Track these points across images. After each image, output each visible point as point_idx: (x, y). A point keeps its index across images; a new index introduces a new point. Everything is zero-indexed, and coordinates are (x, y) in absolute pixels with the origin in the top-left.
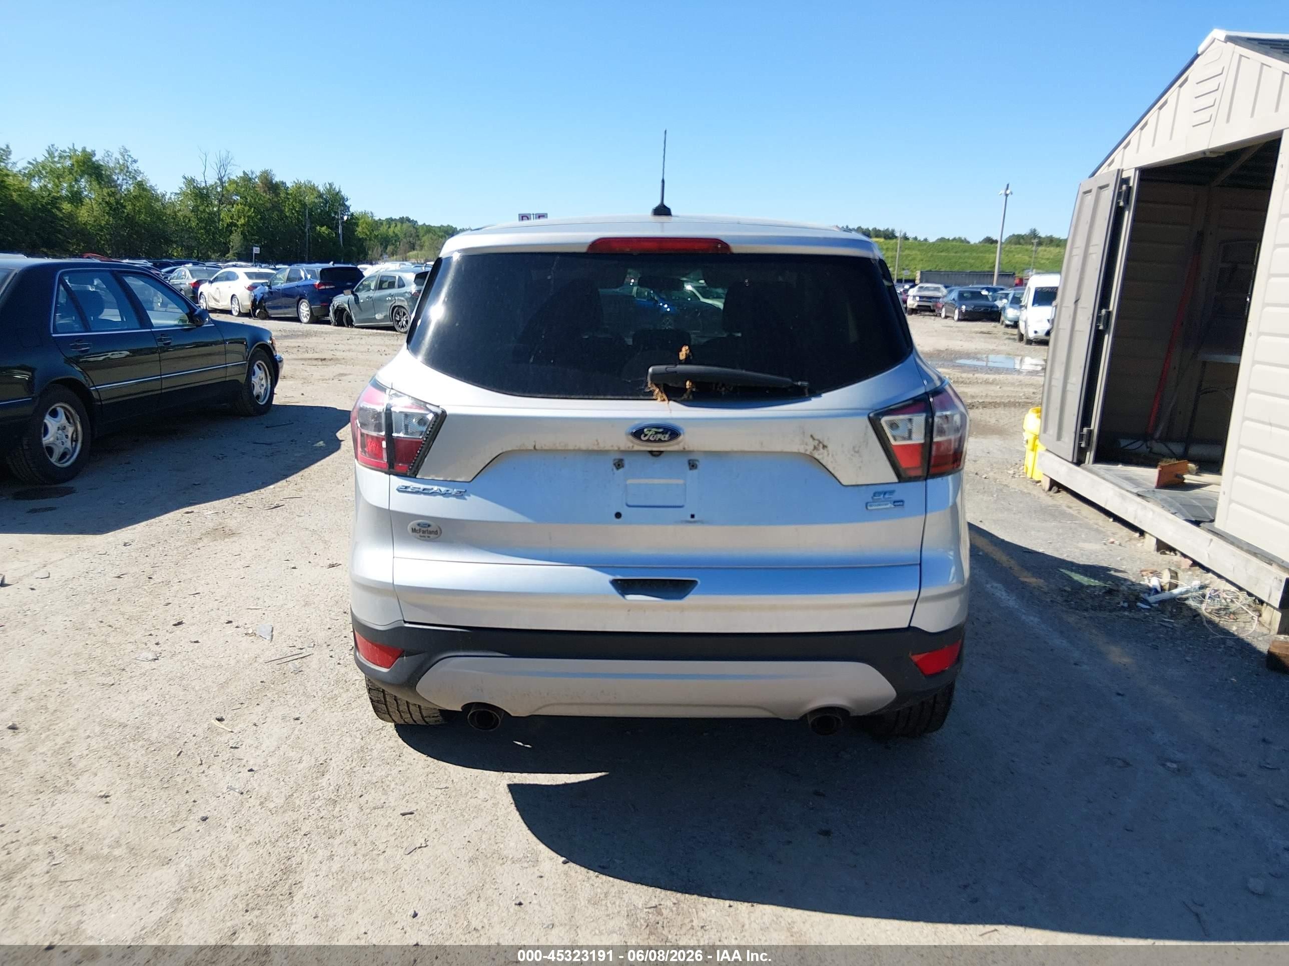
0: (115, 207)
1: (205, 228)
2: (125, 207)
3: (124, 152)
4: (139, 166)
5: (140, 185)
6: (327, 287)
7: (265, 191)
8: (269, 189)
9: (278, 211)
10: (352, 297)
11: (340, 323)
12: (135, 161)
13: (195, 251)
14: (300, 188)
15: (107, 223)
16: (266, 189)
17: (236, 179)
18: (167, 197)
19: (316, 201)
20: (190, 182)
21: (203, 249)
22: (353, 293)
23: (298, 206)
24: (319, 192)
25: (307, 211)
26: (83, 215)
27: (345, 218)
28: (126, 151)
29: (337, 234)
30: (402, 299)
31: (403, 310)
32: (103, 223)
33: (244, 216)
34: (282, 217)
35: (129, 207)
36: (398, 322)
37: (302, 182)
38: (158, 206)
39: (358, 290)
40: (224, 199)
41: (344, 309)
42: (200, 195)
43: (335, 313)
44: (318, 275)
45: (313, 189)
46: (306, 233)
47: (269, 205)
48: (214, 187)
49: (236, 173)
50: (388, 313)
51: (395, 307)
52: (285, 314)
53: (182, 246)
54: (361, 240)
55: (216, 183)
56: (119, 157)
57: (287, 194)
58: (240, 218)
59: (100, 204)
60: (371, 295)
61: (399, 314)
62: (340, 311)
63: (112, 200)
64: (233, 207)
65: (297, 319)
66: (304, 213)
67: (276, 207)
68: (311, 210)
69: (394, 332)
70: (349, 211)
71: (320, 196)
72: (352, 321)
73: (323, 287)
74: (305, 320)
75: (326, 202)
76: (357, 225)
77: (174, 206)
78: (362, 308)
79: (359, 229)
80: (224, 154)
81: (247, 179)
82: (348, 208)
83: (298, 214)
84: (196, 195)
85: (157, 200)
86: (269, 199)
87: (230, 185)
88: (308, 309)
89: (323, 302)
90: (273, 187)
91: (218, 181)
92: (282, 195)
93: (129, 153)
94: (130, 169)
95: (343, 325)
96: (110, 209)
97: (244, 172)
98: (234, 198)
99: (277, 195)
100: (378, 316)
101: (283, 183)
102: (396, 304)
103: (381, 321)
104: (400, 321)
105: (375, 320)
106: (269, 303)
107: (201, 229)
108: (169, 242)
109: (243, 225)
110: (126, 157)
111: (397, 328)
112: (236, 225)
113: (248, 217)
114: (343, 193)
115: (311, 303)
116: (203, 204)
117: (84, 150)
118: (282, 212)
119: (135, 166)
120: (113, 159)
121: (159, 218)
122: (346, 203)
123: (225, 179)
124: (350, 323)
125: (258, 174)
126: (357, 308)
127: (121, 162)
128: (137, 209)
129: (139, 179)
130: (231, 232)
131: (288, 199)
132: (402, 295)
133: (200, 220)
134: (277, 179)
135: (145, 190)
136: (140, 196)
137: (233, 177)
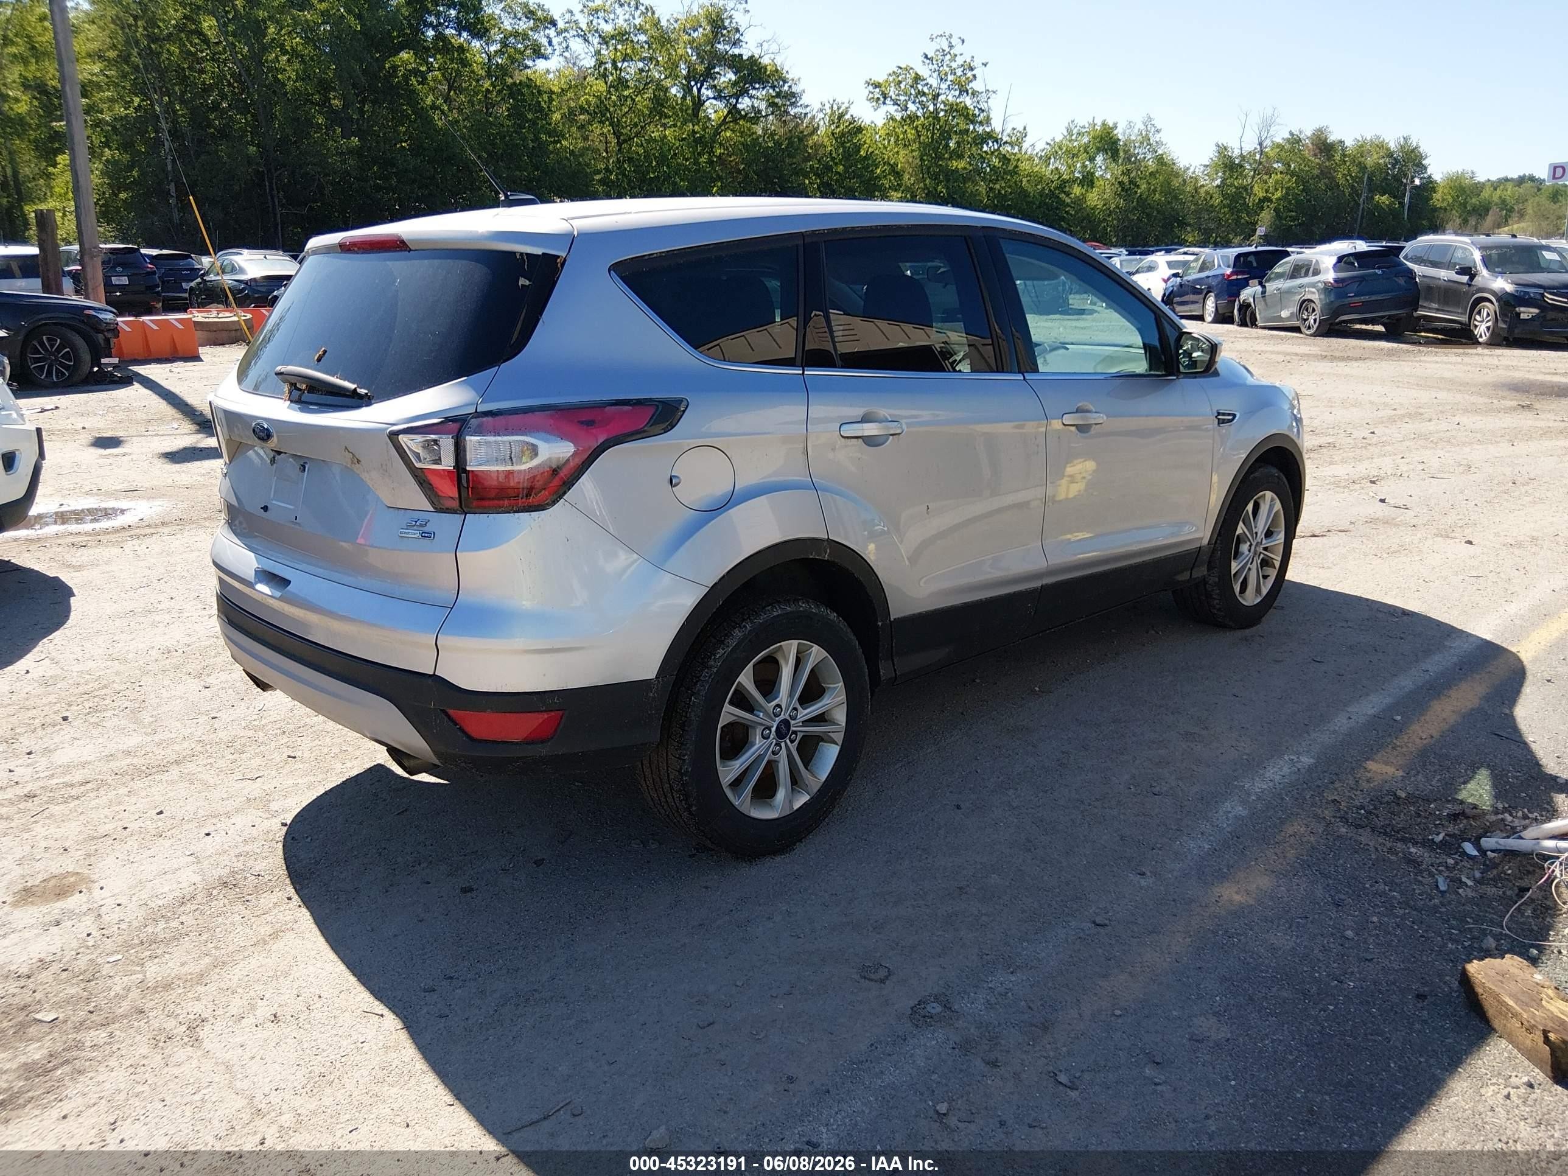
0: (1126, 189)
1: (1229, 206)
2: (1138, 187)
3: (1148, 121)
4: (1162, 137)
5: (1160, 160)
6: (1239, 277)
7: (1315, 155)
8: (1321, 151)
9: (1329, 178)
10: (1259, 289)
11: (1243, 324)
12: (1158, 131)
13: (1214, 235)
14: (1362, 146)
15: (1117, 207)
16: (1317, 151)
17: (1281, 141)
18: (1191, 170)
19: (1381, 161)
20: (1222, 150)
21: (1224, 231)
22: (1260, 283)
23: (1355, 170)
24: (1388, 149)
25: (1366, 175)
26: (1093, 198)
27: (1417, 182)
28: (1150, 119)
29: (1402, 204)
30: (1314, 290)
31: (1313, 305)
32: (1113, 206)
33: (1282, 188)
34: (1333, 186)
35: (1144, 186)
36: (1306, 320)
37: (1368, 139)
38: (1176, 183)
39: (1268, 281)
40: (1263, 168)
41: (1249, 305)
42: (1229, 165)
43: (1239, 310)
44: (1232, 262)
45: (1381, 146)
46: (1359, 205)
47: (1316, 172)
48: (1252, 154)
49: (1280, 135)
50: (1294, 309)
51: (1304, 301)
52: (1191, 311)
53: (1200, 229)
54: (1435, 209)
55: (1256, 149)
56: (1142, 127)
57: (1345, 155)
58: (1277, 190)
59: (1113, 184)
60: (1280, 286)
61: (1307, 310)
62: (1245, 307)
63: (1126, 179)
64: (1270, 177)
65: (1201, 318)
66: (1362, 178)
67: (1326, 173)
68: (1372, 174)
69: (1298, 335)
70: (1426, 172)
71: (1390, 155)
72: (1256, 320)
73: (1234, 277)
74: (1209, 318)
75: (1397, 161)
76: (1434, 190)
77: (1196, 180)
78: (1269, 304)
79: (1437, 196)
80: (1269, 112)
81: (1295, 140)
82: (1426, 168)
83: (1354, 181)
84: (1226, 166)
85: (1177, 175)
86: (1318, 164)
87: (1272, 150)
88: (1214, 305)
89: (1230, 296)
90: (1324, 147)
91: (1258, 147)
92: (1337, 158)
93: (1153, 122)
94: (1151, 141)
95: (1247, 326)
96: (1122, 190)
97: (1292, 134)
98: (1275, 166)
99: (1330, 157)
100: (1285, 314)
101: (1341, 142)
102: (1305, 298)
103: (1288, 319)
104: (1307, 319)
105: (1280, 318)
106: (1177, 299)
107: (1225, 207)
108: (1183, 224)
109: (1278, 199)
110: (1149, 126)
111: (1303, 329)
112: (1269, 200)
113: (1288, 188)
114: (1421, 150)
115: (1217, 297)
116: (1231, 177)
117: (1104, 124)
118: (1333, 178)
119: (1157, 137)
120: (1136, 131)
121: (1176, 198)
122: (1424, 162)
123: (1268, 143)
124: (1253, 323)
125: (1309, 134)
126: (1263, 303)
127: (1144, 133)
128: (1152, 187)
129: (1160, 152)
130: (1262, 209)
131: (1345, 161)
132: (1313, 285)
133: (1225, 196)
134: (1332, 138)
135: (1165, 164)
136: (1157, 171)
137: (1278, 140)
